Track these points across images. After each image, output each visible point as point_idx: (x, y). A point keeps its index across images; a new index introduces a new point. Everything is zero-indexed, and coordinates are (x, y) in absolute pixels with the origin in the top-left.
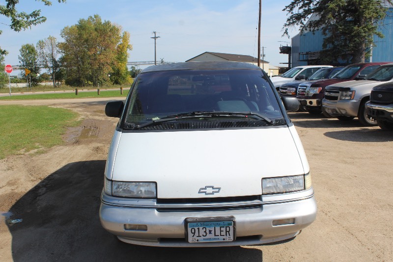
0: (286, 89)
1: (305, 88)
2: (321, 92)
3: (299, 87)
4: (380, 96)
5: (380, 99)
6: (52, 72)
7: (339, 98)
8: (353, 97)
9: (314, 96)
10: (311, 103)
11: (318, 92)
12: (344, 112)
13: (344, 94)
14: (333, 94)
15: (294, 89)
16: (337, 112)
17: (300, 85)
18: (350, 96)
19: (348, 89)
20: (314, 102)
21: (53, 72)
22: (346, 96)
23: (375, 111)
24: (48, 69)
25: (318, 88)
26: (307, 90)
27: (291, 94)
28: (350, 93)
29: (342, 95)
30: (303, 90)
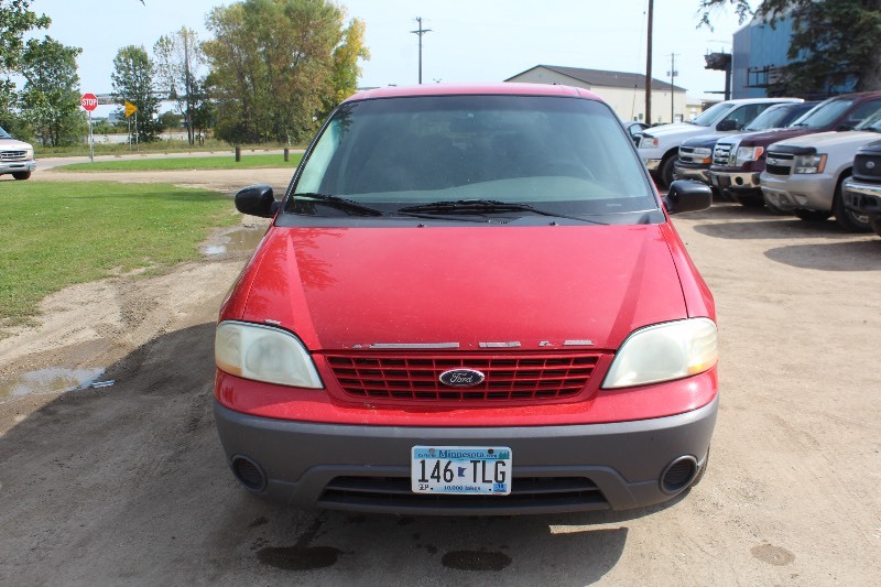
0: (691, 151)
1: (728, 148)
2: (762, 158)
3: (717, 147)
4: (871, 164)
5: (869, 172)
6: (184, 109)
7: (792, 170)
8: (821, 168)
9: (748, 167)
10: (739, 180)
11: (755, 158)
12: (802, 201)
13: (805, 160)
14: (782, 162)
15: (709, 150)
16: (788, 201)
17: (719, 141)
18: (817, 165)
19: (811, 152)
20: (747, 178)
21: (189, 110)
22: (808, 165)
23: (859, 198)
24: (176, 103)
25: (755, 148)
26: (733, 153)
27: (701, 162)
28: (817, 159)
29: (799, 164)
30: (724, 153)
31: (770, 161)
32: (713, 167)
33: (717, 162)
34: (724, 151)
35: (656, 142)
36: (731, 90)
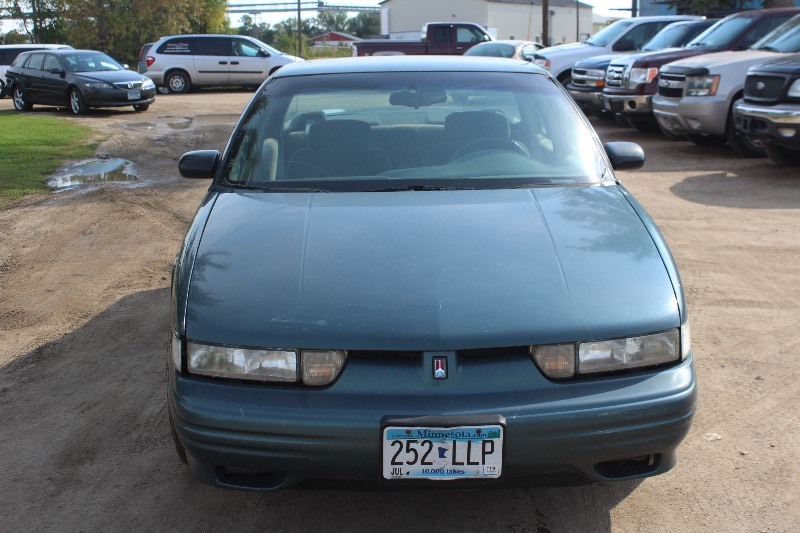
0: (583, 73)
1: (621, 69)
2: (656, 80)
3: (610, 68)
4: (761, 85)
5: (760, 93)
6: (31, 28)
7: (684, 92)
8: (713, 89)
9: (642, 89)
10: (632, 104)
11: (649, 80)
12: (696, 125)
13: (697, 81)
14: (674, 84)
15: (602, 72)
16: (681, 126)
17: (612, 63)
18: (709, 87)
19: (702, 72)
20: (641, 100)
21: (35, 30)
22: (700, 87)
23: (749, 120)
24: (21, 21)
25: (649, 70)
26: (626, 75)
27: (594, 85)
28: (709, 80)
29: (692, 86)
30: (616, 75)
31: (663, 83)
32: (606, 90)
33: (609, 85)
34: (617, 72)
35: (548, 64)
36: (638, 7)
